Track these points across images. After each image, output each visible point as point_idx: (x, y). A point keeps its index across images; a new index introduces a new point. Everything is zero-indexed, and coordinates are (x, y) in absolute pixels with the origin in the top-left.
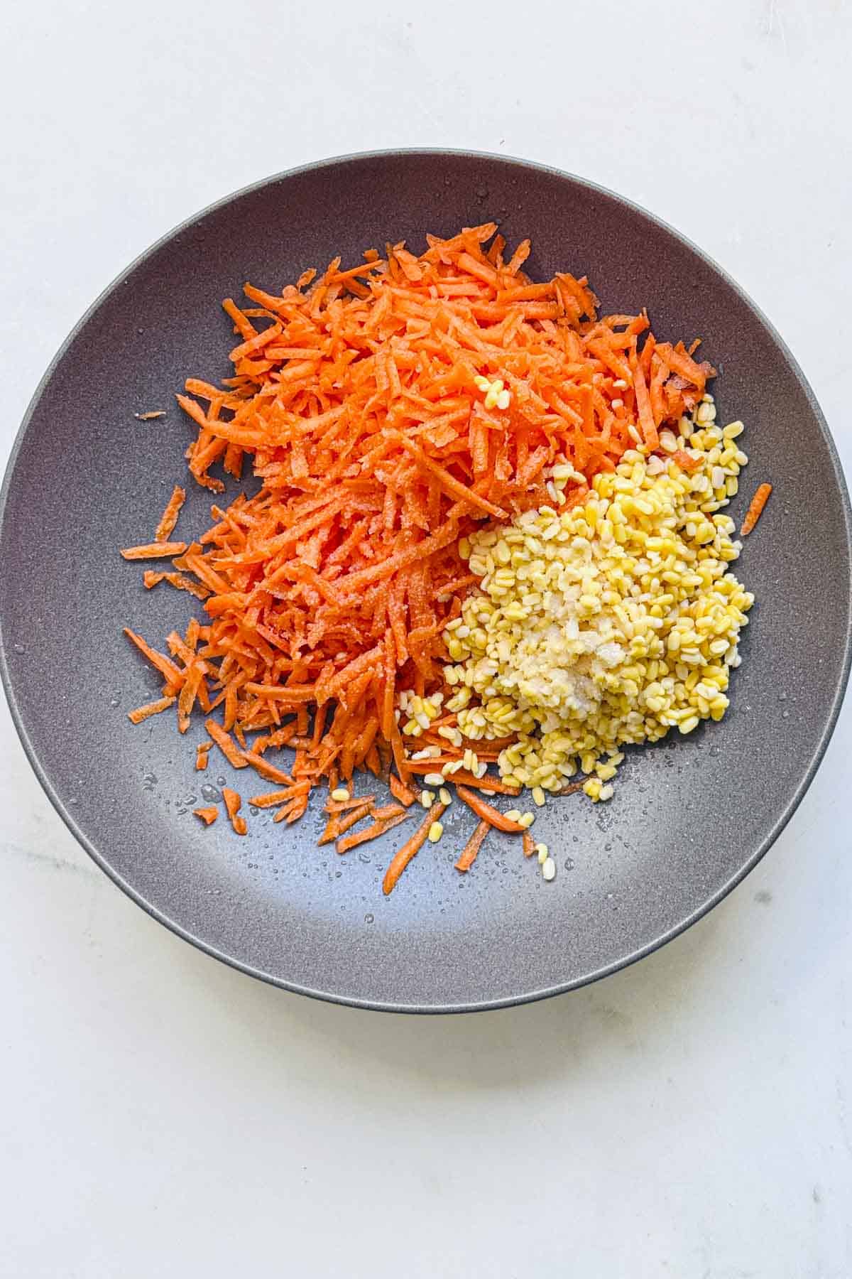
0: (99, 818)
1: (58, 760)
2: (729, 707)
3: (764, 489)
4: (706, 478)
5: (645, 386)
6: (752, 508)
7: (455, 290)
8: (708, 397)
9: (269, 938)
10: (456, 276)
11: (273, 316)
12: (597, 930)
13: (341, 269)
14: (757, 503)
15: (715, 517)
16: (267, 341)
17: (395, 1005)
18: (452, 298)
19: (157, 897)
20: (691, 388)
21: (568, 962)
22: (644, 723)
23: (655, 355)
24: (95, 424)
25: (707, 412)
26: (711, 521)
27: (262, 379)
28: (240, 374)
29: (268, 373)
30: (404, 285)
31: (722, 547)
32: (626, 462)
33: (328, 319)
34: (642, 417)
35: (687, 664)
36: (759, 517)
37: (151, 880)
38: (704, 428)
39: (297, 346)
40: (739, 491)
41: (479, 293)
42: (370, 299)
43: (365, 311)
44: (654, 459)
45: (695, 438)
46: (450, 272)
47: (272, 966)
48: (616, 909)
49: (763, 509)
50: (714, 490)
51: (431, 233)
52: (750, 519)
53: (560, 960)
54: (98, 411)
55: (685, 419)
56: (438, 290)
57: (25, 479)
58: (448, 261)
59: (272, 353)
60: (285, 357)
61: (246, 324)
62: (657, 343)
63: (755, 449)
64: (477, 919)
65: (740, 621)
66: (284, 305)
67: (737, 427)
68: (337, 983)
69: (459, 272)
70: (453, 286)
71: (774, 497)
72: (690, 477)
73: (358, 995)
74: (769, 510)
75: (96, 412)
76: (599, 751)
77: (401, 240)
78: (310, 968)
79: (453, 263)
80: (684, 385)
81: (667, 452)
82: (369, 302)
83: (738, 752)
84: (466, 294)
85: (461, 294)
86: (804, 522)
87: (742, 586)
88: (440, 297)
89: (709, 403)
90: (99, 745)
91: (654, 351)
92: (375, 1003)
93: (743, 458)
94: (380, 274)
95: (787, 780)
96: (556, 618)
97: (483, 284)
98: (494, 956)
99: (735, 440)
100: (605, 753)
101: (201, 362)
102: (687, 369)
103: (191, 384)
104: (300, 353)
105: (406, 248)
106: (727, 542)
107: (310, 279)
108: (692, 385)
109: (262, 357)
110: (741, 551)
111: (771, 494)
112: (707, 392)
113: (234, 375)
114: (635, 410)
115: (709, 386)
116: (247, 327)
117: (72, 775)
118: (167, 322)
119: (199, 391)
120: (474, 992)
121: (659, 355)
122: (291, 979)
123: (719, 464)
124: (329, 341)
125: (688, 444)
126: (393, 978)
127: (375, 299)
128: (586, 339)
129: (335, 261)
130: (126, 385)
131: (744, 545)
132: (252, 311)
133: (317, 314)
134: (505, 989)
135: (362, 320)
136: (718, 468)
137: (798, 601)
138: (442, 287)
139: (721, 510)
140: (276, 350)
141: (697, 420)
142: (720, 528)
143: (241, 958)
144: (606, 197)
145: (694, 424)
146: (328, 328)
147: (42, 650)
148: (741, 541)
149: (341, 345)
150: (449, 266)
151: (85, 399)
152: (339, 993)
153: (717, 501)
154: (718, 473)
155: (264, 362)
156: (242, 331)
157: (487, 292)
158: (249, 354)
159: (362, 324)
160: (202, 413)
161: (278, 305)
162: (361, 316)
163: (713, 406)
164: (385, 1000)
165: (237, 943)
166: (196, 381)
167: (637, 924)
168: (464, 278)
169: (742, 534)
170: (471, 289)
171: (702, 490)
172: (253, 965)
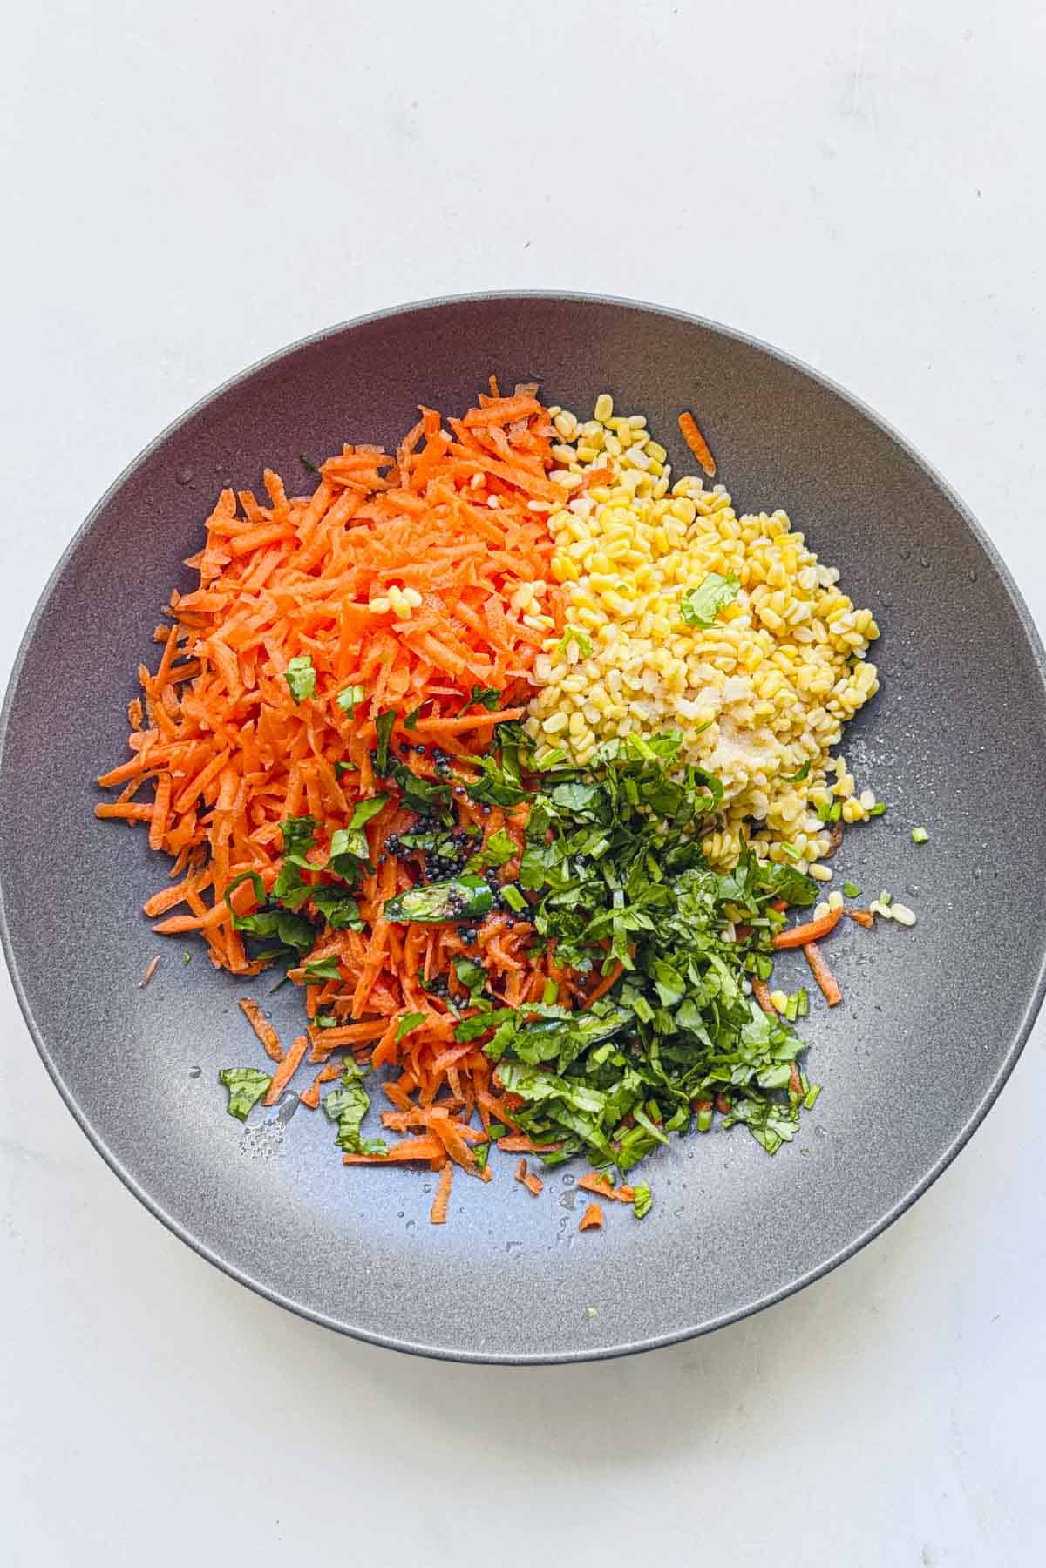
0: (517, 1327)
1: (428, 1325)
2: (874, 614)
3: (684, 421)
4: (630, 470)
5: (496, 462)
6: (694, 447)
7: (262, 574)
8: (554, 410)
9: (769, 1247)
10: (248, 565)
11: (148, 775)
12: (1004, 909)
13: (153, 674)
14: (693, 438)
15: (674, 490)
16: (168, 799)
17: (935, 1167)
18: (266, 585)
19: (644, 1327)
20: (533, 419)
21: (1018, 961)
22: (828, 711)
23: (474, 431)
24: (117, 1032)
25: (566, 422)
26: (675, 498)
27: (201, 834)
28: (178, 850)
29: (198, 825)
30: (218, 621)
31: (710, 505)
32: (557, 532)
33: (196, 721)
34: (525, 487)
35: (801, 623)
36: (709, 448)
37: (622, 1323)
38: (580, 436)
39: (196, 774)
40: (666, 449)
41: (282, 555)
42: (205, 667)
43: (213, 682)
44: (574, 504)
45: (583, 451)
46: (239, 568)
47: (800, 1263)
48: (996, 874)
49: (703, 436)
50: (646, 471)
51: (185, 558)
52: (703, 455)
53: (1008, 967)
54: (107, 1018)
55: (556, 448)
56: (249, 592)
57: (122, 1141)
58: (226, 561)
59: (184, 802)
60: (197, 794)
61: (134, 808)
62: (462, 419)
63: (639, 401)
64: (903, 1023)
65: (797, 541)
66: (146, 756)
67: (605, 402)
68: (867, 1210)
69: (245, 559)
70: (255, 574)
71: (700, 417)
72: (618, 484)
73: (896, 1198)
74: (708, 431)
75: (107, 1022)
76: (821, 778)
77: (171, 592)
78: (831, 1227)
79: (232, 558)
80: (524, 424)
81: (576, 488)
82: (209, 670)
83: (927, 639)
84: (272, 567)
85: (268, 573)
86: (747, 406)
87: (763, 514)
88: (257, 595)
89: (559, 414)
90: (441, 1274)
91: (469, 429)
92: (917, 1187)
93: (640, 420)
94: (187, 639)
95: (994, 608)
96: (661, 716)
97: (276, 544)
98: (954, 1033)
99: (616, 414)
100: (827, 773)
101: (136, 882)
102: (512, 410)
103: (151, 908)
104: (207, 773)
105: (181, 594)
106: (708, 496)
107: (140, 711)
108: (530, 417)
109: (179, 817)
110: (728, 491)
111: (694, 419)
112: (548, 407)
113: (174, 859)
114: (512, 488)
115: (544, 400)
116: (139, 809)
117: (453, 1322)
118: (73, 883)
119: (164, 905)
120: (978, 1078)
121: (476, 427)
122: (829, 1253)
123: (626, 448)
124: (217, 737)
125: (582, 463)
126: (903, 1150)
127: (209, 661)
128: (405, 484)
129: (141, 673)
130: (102, 971)
131: (724, 483)
132: (126, 792)
133: (180, 731)
134: (999, 1043)
135: (221, 690)
136: (629, 452)
137: (821, 469)
138: (248, 586)
139: (673, 480)
140: (183, 797)
141: (565, 438)
142: (690, 493)
143: (770, 1288)
144: (286, 357)
145: (568, 444)
146: (203, 727)
147: (304, 1257)
148: (718, 483)
149: (231, 728)
150: (229, 564)
151: (86, 1021)
152: (880, 1214)
153: (660, 478)
154: (634, 454)
155: (187, 819)
156: (138, 816)
157: (285, 547)
158: (166, 828)
159: (225, 693)
160: (190, 917)
161: (143, 762)
162: (216, 688)
163: (566, 413)
164: (922, 1174)
165: (751, 1282)
166: (153, 901)
167: (1029, 863)
168: (257, 557)
169: (712, 475)
170: (272, 559)
171: (639, 482)
172: (787, 1283)
